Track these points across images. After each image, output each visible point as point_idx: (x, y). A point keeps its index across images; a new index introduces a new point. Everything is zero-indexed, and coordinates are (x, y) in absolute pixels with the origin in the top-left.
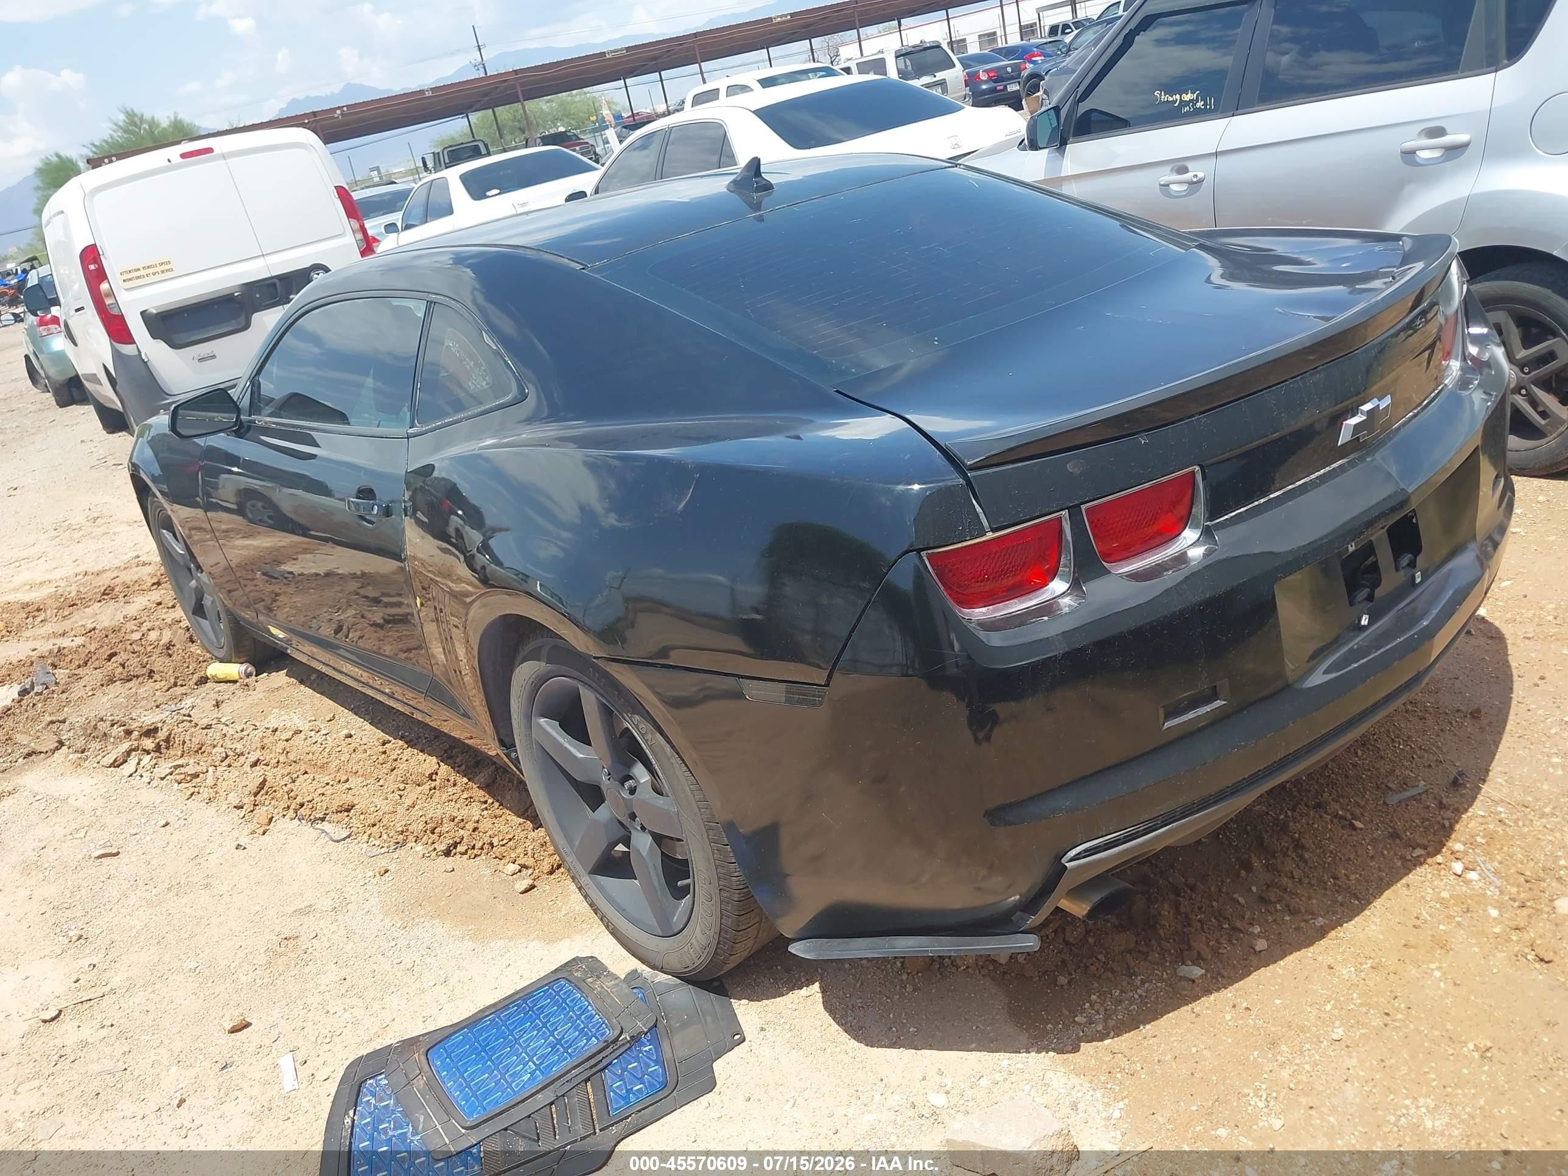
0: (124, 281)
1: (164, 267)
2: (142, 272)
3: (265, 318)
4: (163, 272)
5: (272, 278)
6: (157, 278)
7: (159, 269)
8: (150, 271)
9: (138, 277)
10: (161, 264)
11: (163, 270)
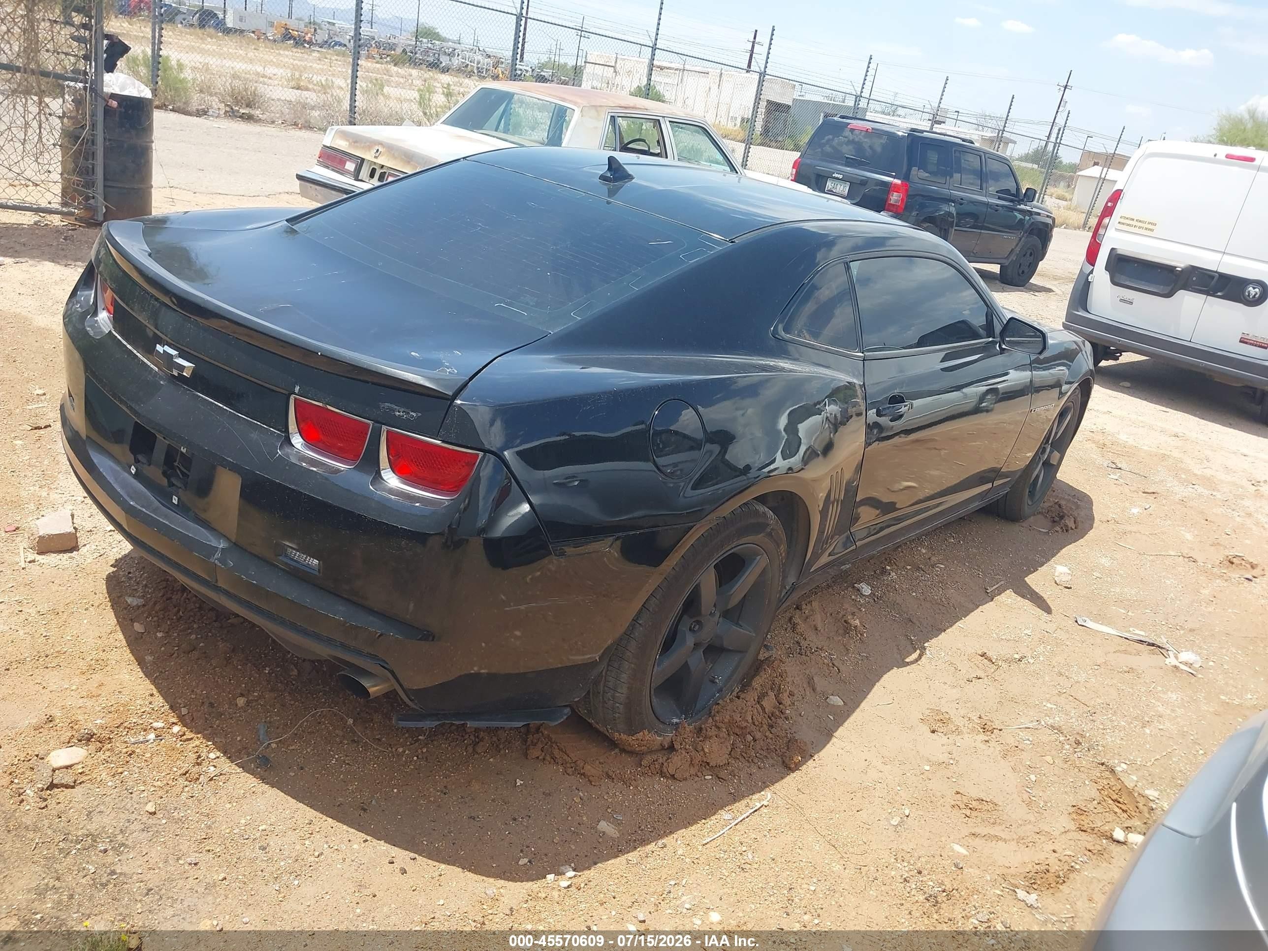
0: (1119, 223)
1: (1150, 226)
2: (1134, 223)
3: (1187, 297)
4: (1146, 229)
5: (1216, 272)
6: (1136, 230)
7: (1145, 226)
8: (1139, 224)
9: (1128, 225)
10: (1149, 223)
11: (1147, 227)
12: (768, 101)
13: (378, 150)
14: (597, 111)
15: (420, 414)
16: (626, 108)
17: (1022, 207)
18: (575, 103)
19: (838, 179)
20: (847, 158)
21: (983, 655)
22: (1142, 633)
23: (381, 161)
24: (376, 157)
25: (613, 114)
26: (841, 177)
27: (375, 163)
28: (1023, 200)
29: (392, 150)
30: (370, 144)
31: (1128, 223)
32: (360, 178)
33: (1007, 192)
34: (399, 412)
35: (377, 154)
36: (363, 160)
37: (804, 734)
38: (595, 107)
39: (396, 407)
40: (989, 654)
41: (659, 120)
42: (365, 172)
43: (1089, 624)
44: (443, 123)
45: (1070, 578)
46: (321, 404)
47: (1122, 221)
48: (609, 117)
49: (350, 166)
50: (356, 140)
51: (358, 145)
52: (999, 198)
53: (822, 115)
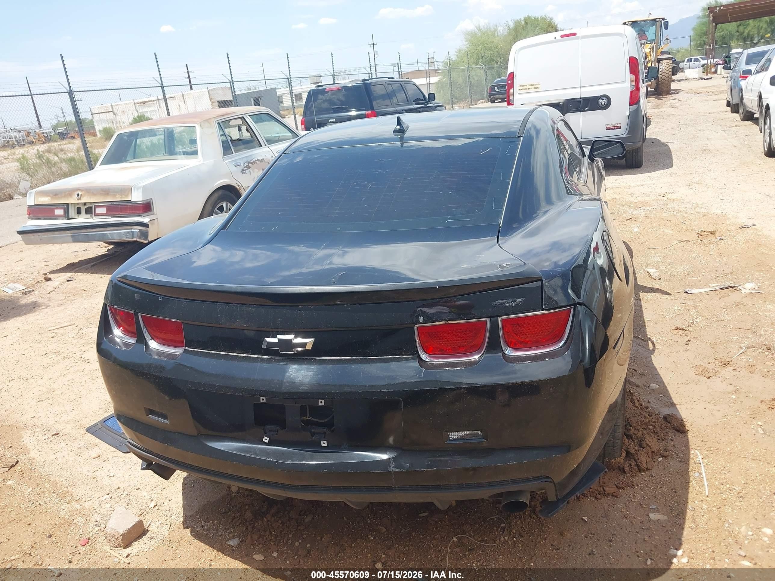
0: (519, 90)
1: (537, 86)
2: (527, 87)
3: (571, 116)
4: (535, 88)
5: (580, 98)
6: (530, 90)
7: (534, 86)
8: (530, 87)
9: (525, 89)
10: (535, 85)
11: (536, 87)
12: (218, 101)
13: (78, 195)
14: (209, 123)
15: (524, 299)
16: (223, 115)
17: (429, 105)
18: (194, 122)
19: (333, 122)
20: (333, 108)
21: (677, 329)
22: (716, 284)
23: (83, 200)
24: (78, 199)
25: (218, 122)
26: (334, 120)
27: (78, 204)
28: (429, 101)
29: (89, 191)
30: (69, 193)
31: (523, 88)
32: (70, 217)
33: (418, 99)
34: (508, 303)
35: (79, 197)
36: (68, 205)
37: (666, 411)
38: (206, 120)
39: (504, 301)
40: (680, 326)
41: (243, 117)
42: (72, 212)
43: (693, 291)
44: (101, 164)
45: (658, 273)
46: (442, 323)
47: (520, 88)
48: (217, 124)
49: (59, 212)
50: (56, 194)
51: (59, 196)
52: (416, 104)
53: (252, 99)
